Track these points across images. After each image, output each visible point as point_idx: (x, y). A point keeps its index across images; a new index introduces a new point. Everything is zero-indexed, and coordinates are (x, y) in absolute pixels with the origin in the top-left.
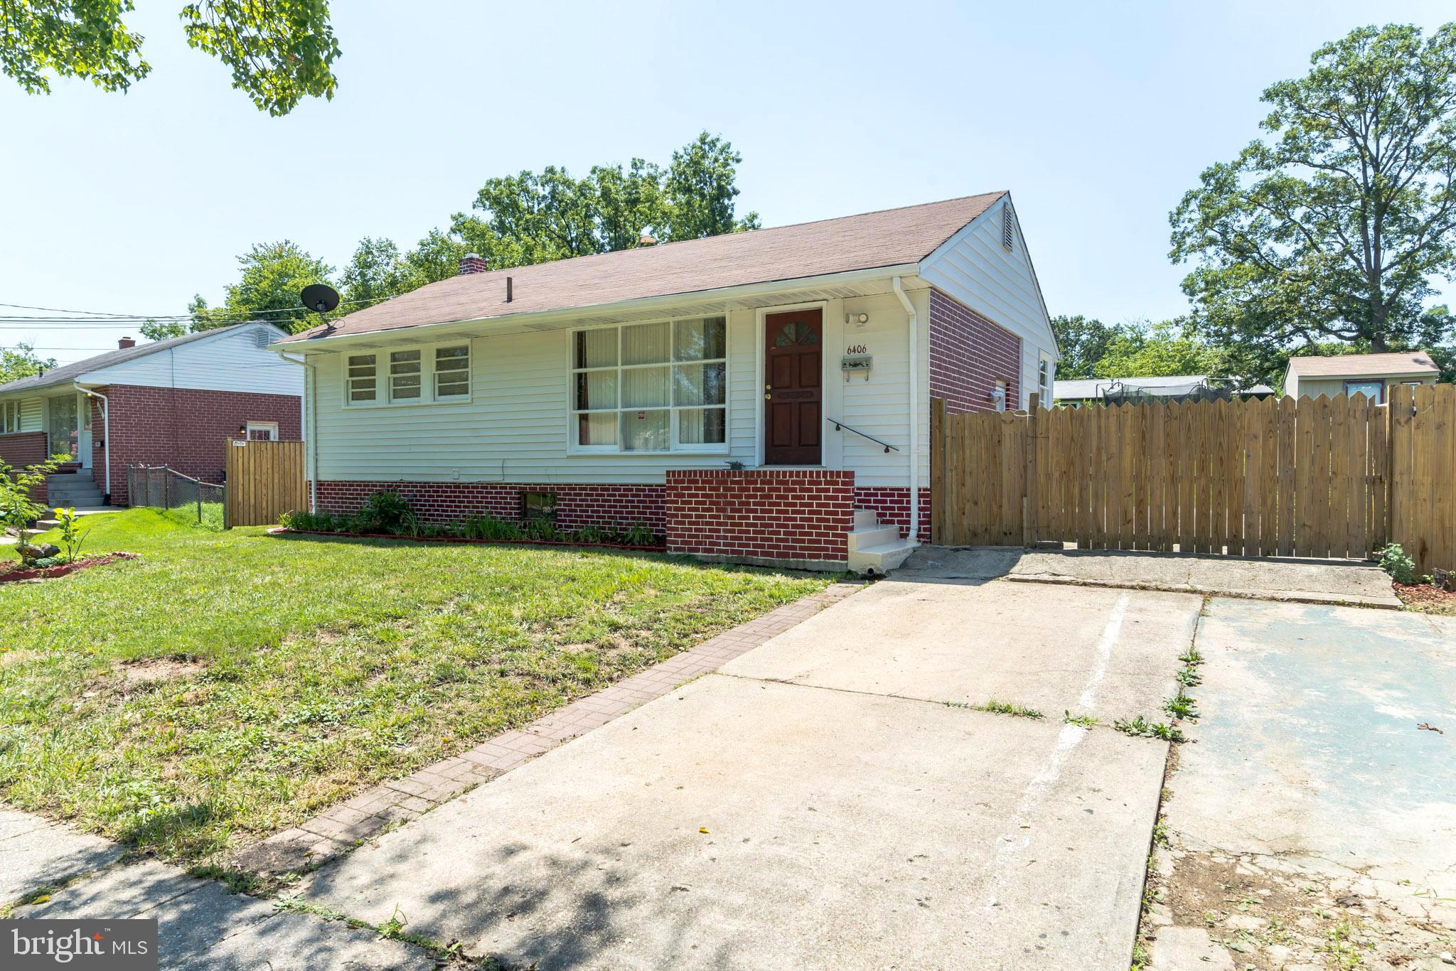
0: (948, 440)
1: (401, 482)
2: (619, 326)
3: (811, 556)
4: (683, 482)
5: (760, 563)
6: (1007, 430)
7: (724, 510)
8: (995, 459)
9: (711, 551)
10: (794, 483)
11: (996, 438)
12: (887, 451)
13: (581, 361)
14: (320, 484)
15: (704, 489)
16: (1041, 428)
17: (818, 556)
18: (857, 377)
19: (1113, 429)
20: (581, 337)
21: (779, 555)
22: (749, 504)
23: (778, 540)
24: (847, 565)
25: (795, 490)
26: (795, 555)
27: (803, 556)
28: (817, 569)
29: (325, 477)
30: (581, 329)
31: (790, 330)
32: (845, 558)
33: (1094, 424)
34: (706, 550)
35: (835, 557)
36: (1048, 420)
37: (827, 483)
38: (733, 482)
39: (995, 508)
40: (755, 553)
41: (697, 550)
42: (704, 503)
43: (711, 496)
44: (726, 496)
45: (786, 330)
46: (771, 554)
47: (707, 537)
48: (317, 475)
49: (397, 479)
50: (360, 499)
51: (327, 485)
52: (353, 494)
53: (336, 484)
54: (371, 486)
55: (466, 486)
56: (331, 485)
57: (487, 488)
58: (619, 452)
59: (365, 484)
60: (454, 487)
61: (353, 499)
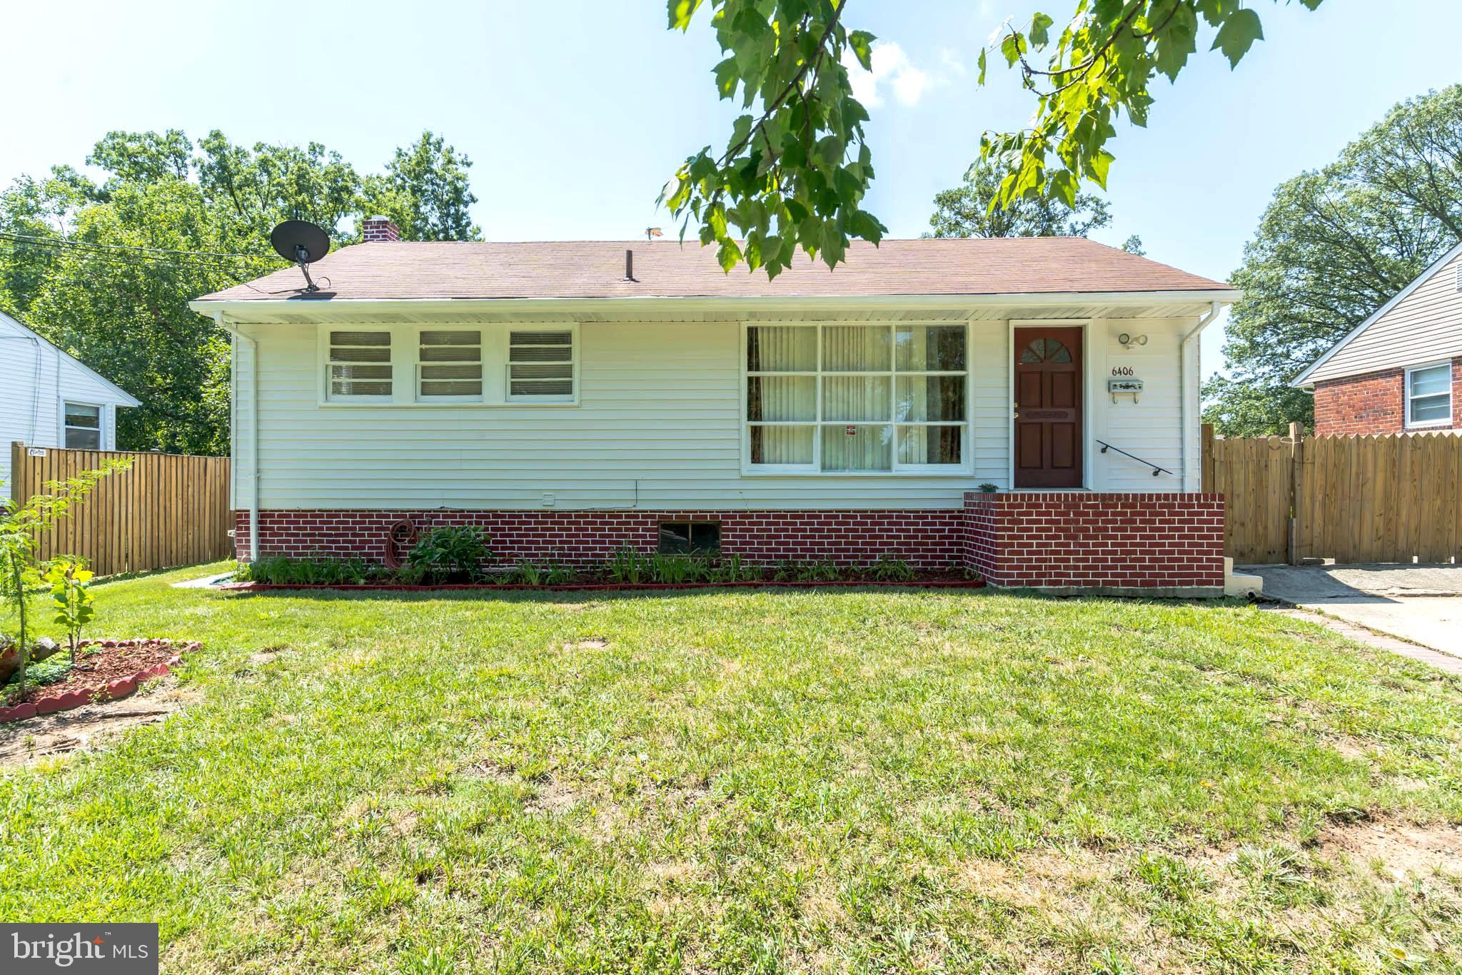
0: (1217, 464)
1: (442, 510)
2: (820, 325)
3: (1181, 583)
4: (1021, 506)
5: (1121, 593)
6: (1275, 456)
7: (1075, 537)
8: (1261, 484)
9: (1059, 583)
10: (1161, 506)
11: (1263, 464)
12: (1156, 474)
13: (753, 362)
14: (263, 515)
15: (1049, 514)
16: (1308, 453)
17: (1191, 583)
18: (1124, 399)
19: (1370, 456)
20: (752, 332)
21: (1143, 584)
22: (1106, 529)
23: (1142, 567)
24: (1223, 590)
25: (1163, 514)
26: (1162, 583)
27: (1173, 583)
28: (1188, 596)
29: (273, 503)
30: (753, 323)
31: (1037, 346)
32: (1222, 583)
33: (1354, 450)
34: (1050, 583)
35: (1210, 583)
36: (1314, 448)
37: (1200, 506)
38: (1086, 506)
39: (1260, 528)
40: (1116, 583)
41: (1040, 583)
42: (1049, 530)
43: (1058, 522)
44: (1077, 522)
45: (1034, 345)
46: (1135, 583)
47: (1052, 567)
48: (258, 500)
49: (436, 506)
50: (353, 535)
51: (279, 516)
52: (338, 529)
53: (300, 514)
54: (378, 516)
55: (565, 515)
56: (289, 516)
57: (604, 517)
58: (819, 473)
59: (366, 514)
60: (543, 516)
61: (336, 535)
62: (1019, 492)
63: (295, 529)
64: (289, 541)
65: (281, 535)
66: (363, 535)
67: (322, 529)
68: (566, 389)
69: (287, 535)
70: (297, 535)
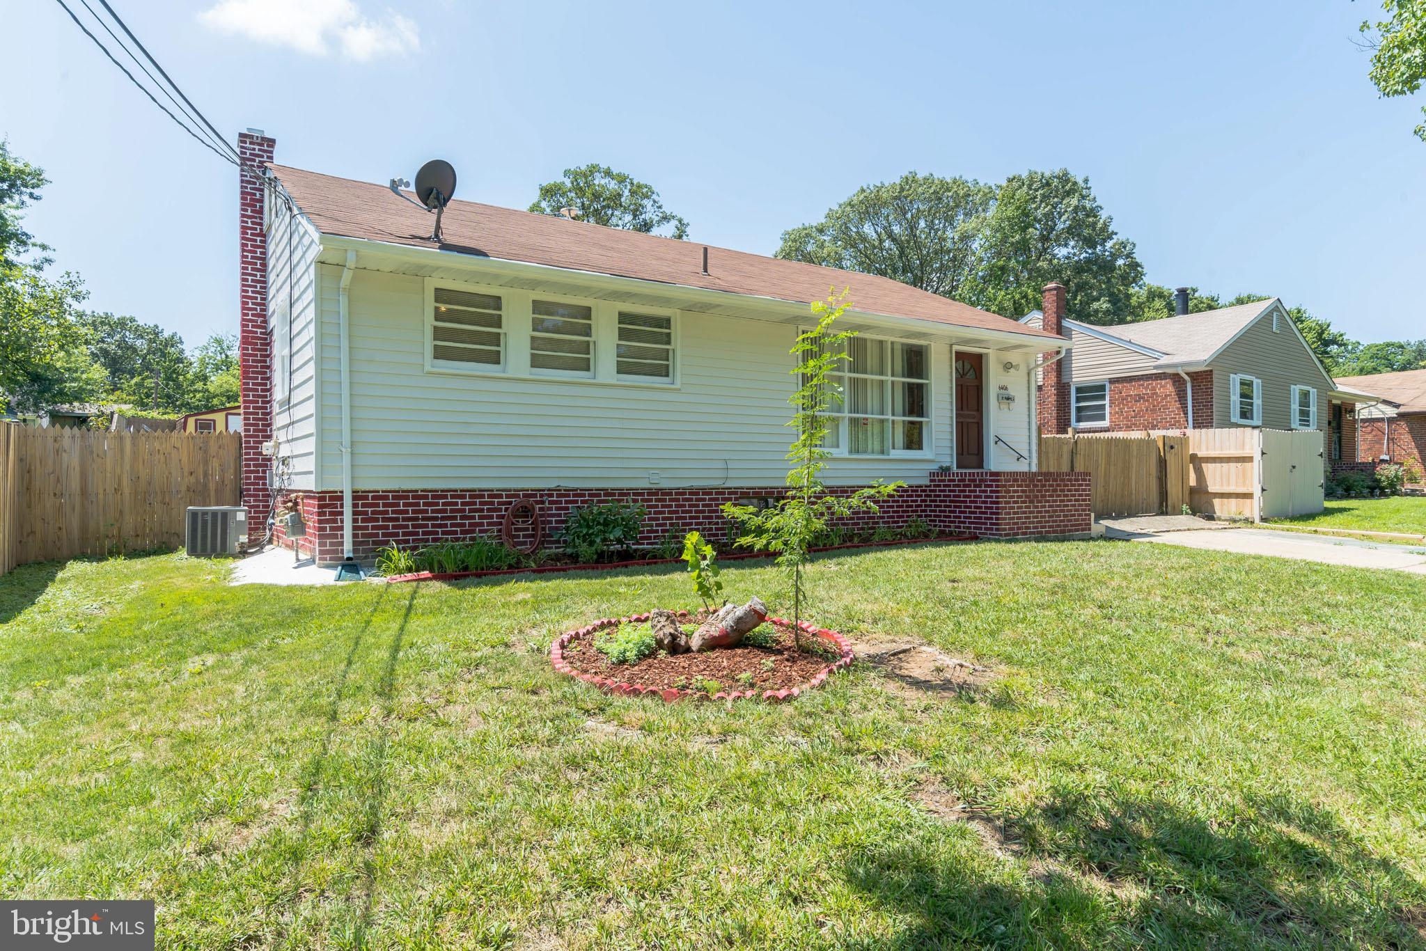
1: (556, 488)
12: (1018, 459)
14: (359, 497)
18: (1006, 407)
22: (1046, 496)
24: (1092, 531)
32: (1090, 529)
37: (1082, 480)
48: (353, 479)
50: (462, 518)
51: (374, 498)
52: (445, 511)
53: (400, 495)
54: (489, 496)
55: (666, 492)
56: (387, 497)
57: (698, 494)
58: (846, 455)
59: (476, 494)
60: (649, 494)
61: (443, 518)
62: (960, 471)
63: (393, 512)
64: (387, 527)
65: (377, 520)
66: (474, 517)
67: (426, 511)
68: (664, 372)
69: (384, 520)
70: (397, 519)
